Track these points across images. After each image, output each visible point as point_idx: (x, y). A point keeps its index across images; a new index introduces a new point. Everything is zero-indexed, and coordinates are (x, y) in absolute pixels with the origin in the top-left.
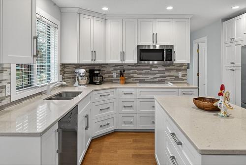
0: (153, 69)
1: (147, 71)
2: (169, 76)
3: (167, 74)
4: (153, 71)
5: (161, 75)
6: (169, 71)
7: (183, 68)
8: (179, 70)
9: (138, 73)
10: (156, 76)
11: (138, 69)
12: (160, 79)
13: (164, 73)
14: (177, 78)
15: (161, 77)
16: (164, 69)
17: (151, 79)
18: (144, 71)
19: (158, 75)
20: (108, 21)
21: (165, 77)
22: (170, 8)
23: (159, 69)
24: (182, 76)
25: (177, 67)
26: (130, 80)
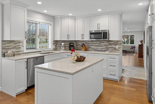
0: (101, 44)
1: (98, 44)
2: (110, 48)
3: (109, 46)
4: (102, 44)
5: (106, 47)
6: (111, 45)
7: (119, 43)
8: (117, 44)
9: (93, 46)
10: (103, 47)
11: (93, 44)
12: (105, 49)
13: (107, 46)
14: (115, 49)
15: (106, 48)
16: (107, 43)
17: (101, 49)
18: (97, 45)
19: (104, 47)
20: (76, 19)
21: (108, 48)
22: (99, 10)
23: (105, 43)
24: (118, 48)
25: (116, 42)
26: (90, 49)
